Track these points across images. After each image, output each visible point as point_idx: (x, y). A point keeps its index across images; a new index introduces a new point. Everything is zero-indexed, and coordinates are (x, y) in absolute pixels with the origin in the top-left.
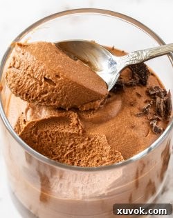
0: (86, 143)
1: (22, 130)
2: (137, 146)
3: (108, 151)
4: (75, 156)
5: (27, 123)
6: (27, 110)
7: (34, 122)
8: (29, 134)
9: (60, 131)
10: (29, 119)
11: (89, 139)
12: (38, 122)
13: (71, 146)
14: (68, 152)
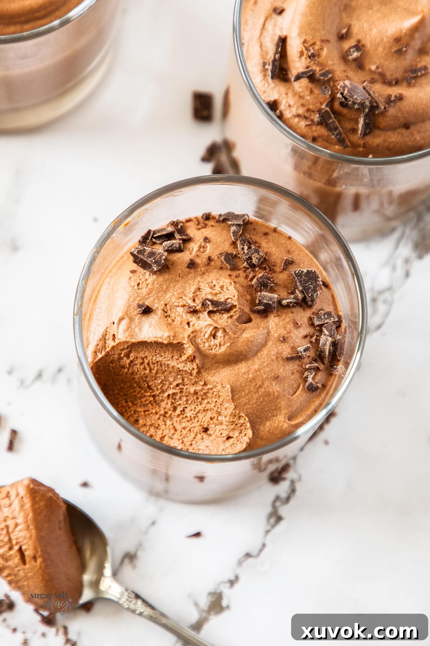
0: (199, 388)
1: (108, 349)
2: (275, 409)
3: (230, 411)
4: (180, 398)
5: (117, 341)
6: (121, 319)
7: (127, 342)
8: (116, 356)
9: (164, 361)
10: (121, 337)
11: (205, 384)
12: (133, 344)
13: (177, 385)
14: (171, 392)
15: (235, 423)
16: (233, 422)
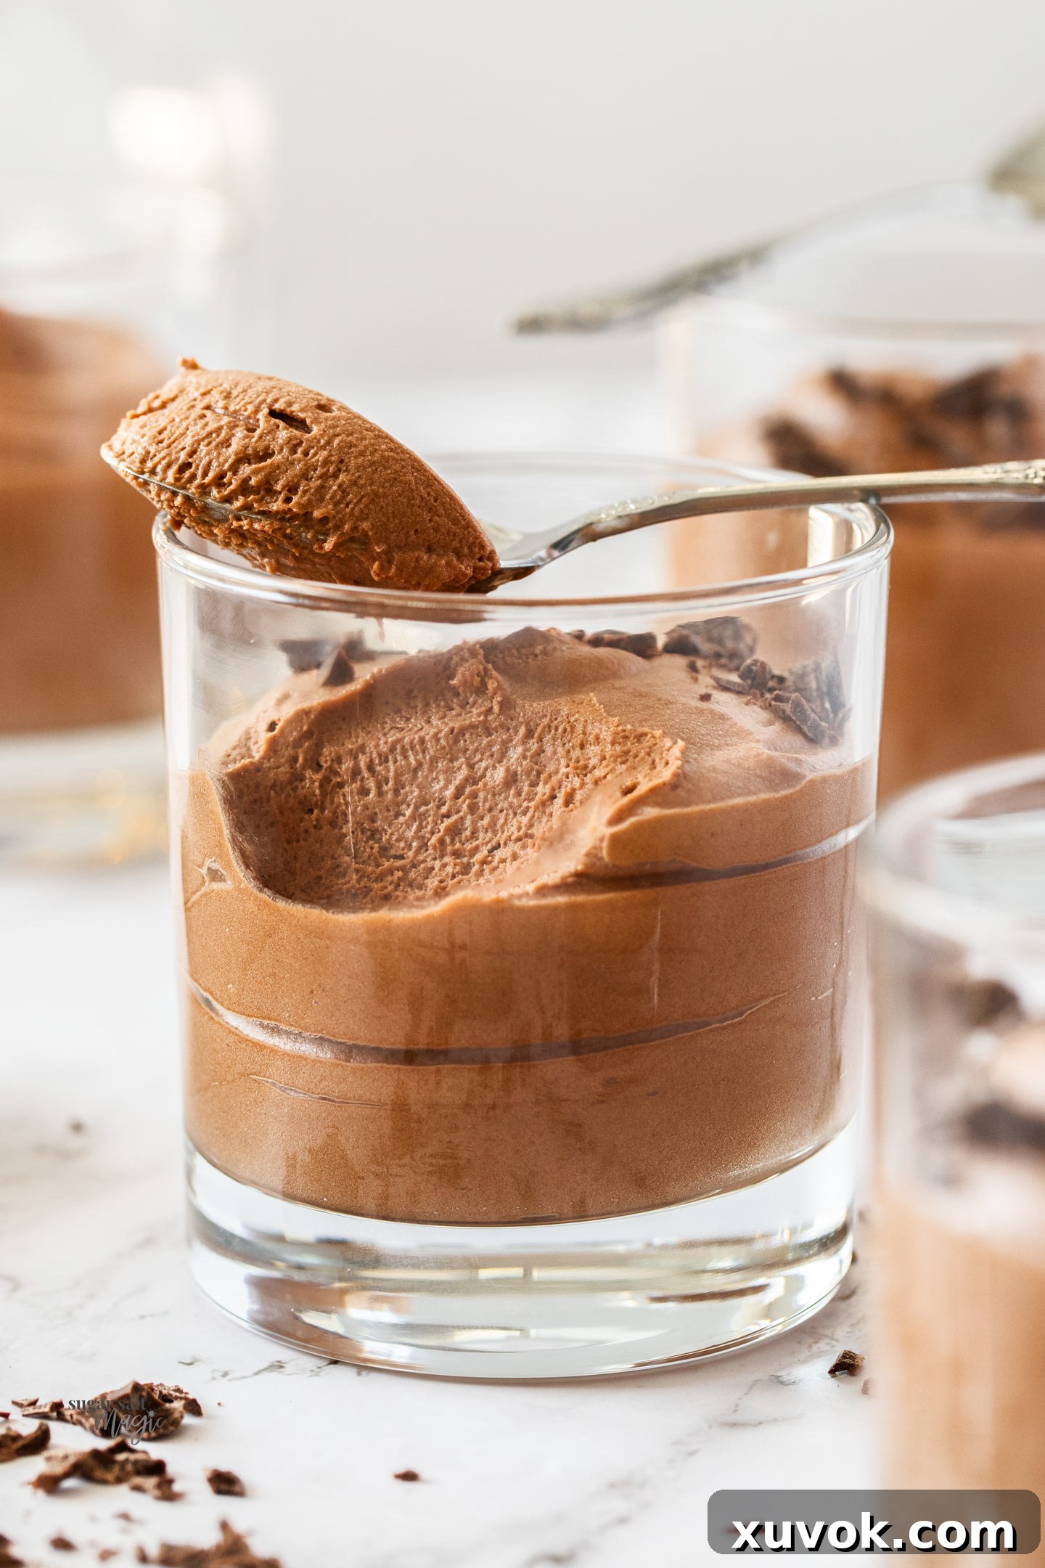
8: (284, 770)
9: (410, 737)
15: (631, 753)
16: (627, 753)
